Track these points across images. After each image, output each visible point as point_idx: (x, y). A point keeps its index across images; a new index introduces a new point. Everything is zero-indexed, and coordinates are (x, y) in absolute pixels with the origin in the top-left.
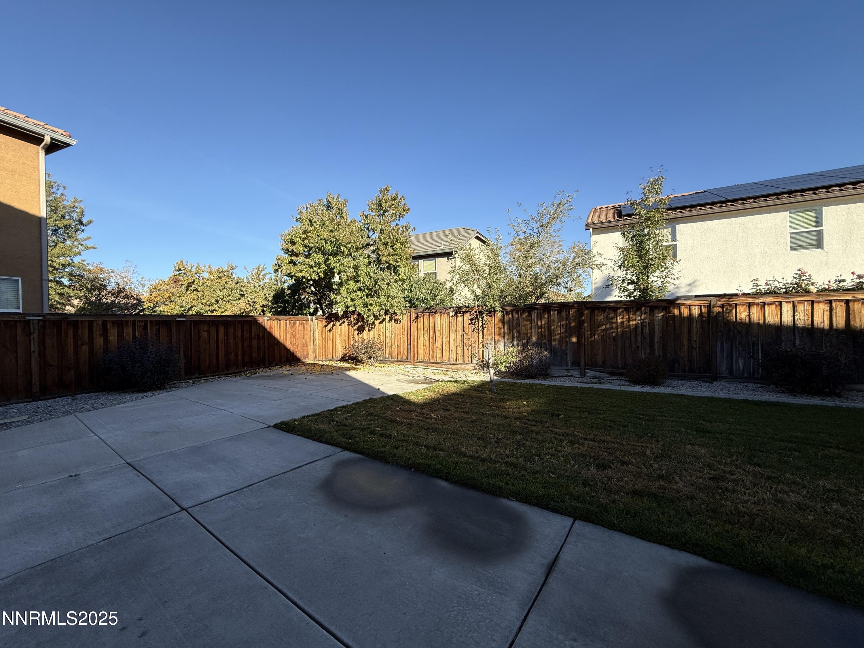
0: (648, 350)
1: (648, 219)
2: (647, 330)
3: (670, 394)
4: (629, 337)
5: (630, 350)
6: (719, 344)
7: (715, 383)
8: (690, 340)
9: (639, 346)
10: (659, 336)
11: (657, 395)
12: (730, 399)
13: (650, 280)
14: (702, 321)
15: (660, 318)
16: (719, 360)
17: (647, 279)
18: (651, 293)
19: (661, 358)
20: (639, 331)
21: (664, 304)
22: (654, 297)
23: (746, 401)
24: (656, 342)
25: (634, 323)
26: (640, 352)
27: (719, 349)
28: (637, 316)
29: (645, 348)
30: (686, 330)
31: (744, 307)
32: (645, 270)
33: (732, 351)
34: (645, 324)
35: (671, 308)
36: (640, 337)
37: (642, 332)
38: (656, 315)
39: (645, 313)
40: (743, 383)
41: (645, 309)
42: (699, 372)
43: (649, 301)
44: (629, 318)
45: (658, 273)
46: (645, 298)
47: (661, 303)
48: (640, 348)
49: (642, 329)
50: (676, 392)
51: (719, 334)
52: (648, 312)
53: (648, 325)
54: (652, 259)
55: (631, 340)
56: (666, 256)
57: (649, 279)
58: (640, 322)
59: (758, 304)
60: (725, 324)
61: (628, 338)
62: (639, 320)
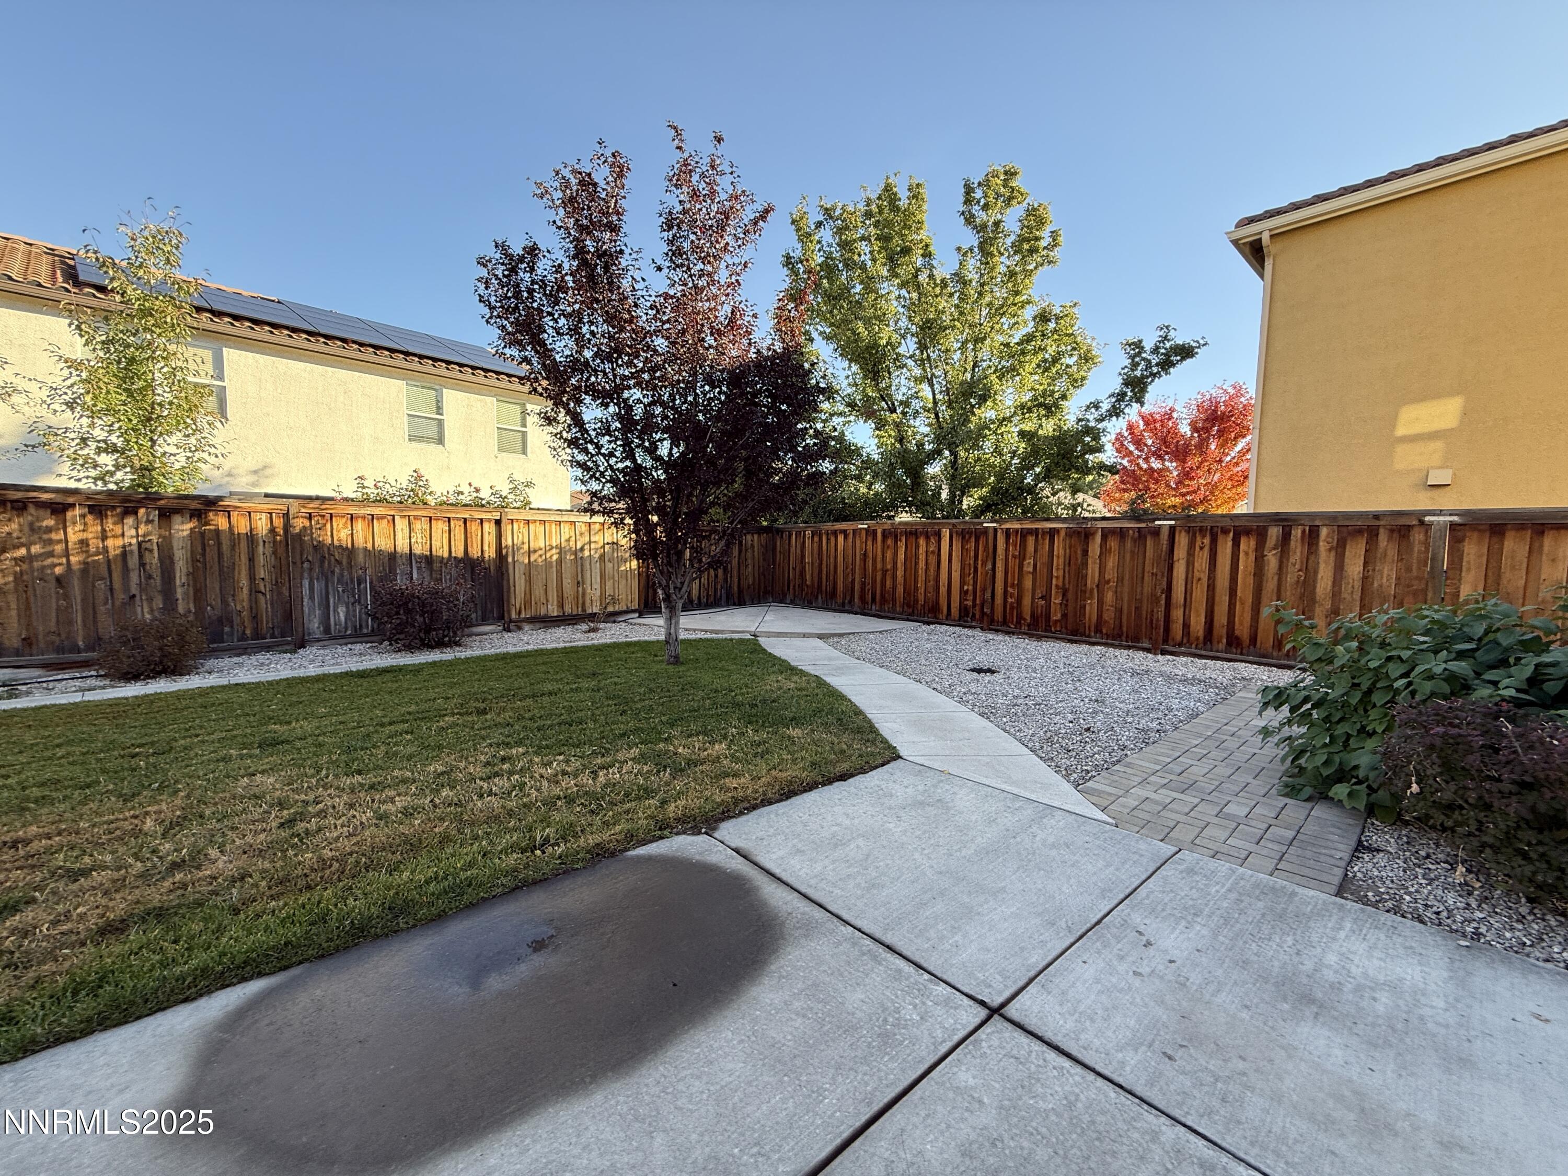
0: (159, 602)
1: (146, 313)
2: (153, 559)
3: (212, 687)
4: (106, 575)
5: (109, 606)
6: (306, 583)
7: (301, 651)
8: (252, 578)
9: (134, 596)
10: (184, 570)
11: (179, 695)
12: (324, 675)
13: (159, 450)
14: (275, 542)
15: (185, 533)
16: (306, 610)
17: (152, 447)
18: (161, 479)
19: (191, 618)
20: (133, 561)
21: (195, 505)
22: (170, 490)
23: (348, 675)
24: (178, 583)
25: (119, 542)
26: (139, 609)
27: (306, 591)
28: (126, 528)
29: (150, 600)
30: (244, 559)
31: (344, 520)
32: (145, 426)
33: (327, 593)
34: (148, 545)
35: (211, 514)
36: (137, 572)
37: (142, 565)
38: (177, 527)
39: (149, 522)
40: (346, 644)
41: (148, 514)
42: (273, 636)
43: (157, 497)
44: (104, 530)
45: (176, 438)
46: (146, 489)
47: (186, 502)
48: (138, 598)
49: (141, 556)
50: (224, 681)
51: (306, 565)
52: (156, 519)
53: (155, 548)
54: (160, 404)
55: (111, 582)
56: (195, 406)
57: (157, 447)
58: (134, 541)
59: (364, 518)
60: (315, 547)
61: (102, 579)
62: (132, 537)
